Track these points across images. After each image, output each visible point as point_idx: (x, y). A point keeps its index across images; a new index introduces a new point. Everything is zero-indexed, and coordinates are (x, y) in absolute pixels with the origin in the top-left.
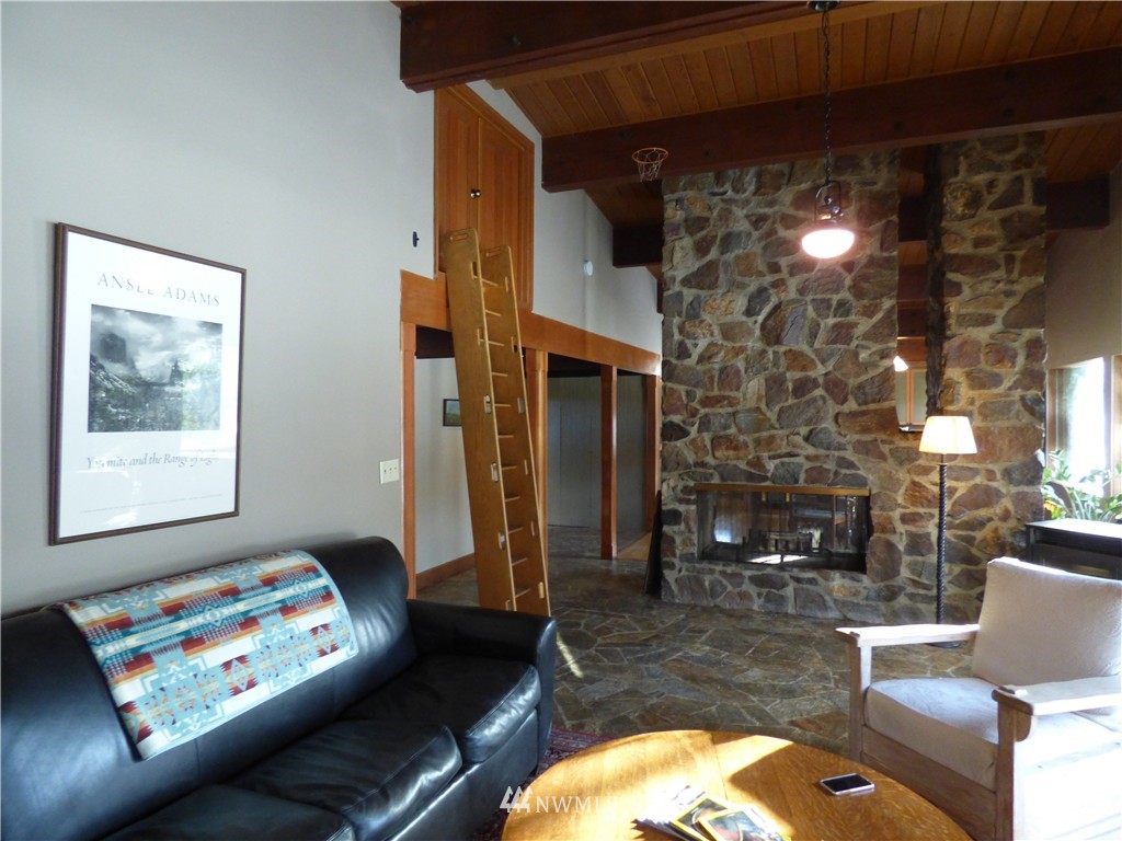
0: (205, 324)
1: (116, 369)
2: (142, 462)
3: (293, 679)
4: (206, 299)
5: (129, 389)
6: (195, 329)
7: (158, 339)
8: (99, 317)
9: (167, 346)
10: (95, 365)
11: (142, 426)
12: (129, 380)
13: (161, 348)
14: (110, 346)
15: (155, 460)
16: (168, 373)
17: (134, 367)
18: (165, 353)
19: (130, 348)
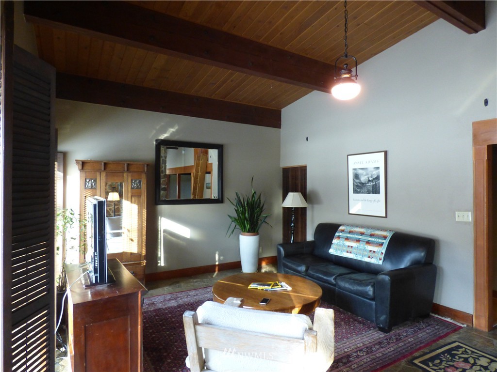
0: (375, 168)
1: (357, 181)
2: (363, 201)
3: (359, 258)
4: (375, 162)
5: (359, 185)
6: (373, 169)
7: (365, 173)
8: (354, 171)
9: (367, 174)
10: (354, 180)
11: (363, 193)
12: (359, 183)
13: (365, 175)
14: (356, 176)
15: (365, 201)
16: (367, 181)
17: (360, 180)
18: (366, 176)
19: (359, 176)
